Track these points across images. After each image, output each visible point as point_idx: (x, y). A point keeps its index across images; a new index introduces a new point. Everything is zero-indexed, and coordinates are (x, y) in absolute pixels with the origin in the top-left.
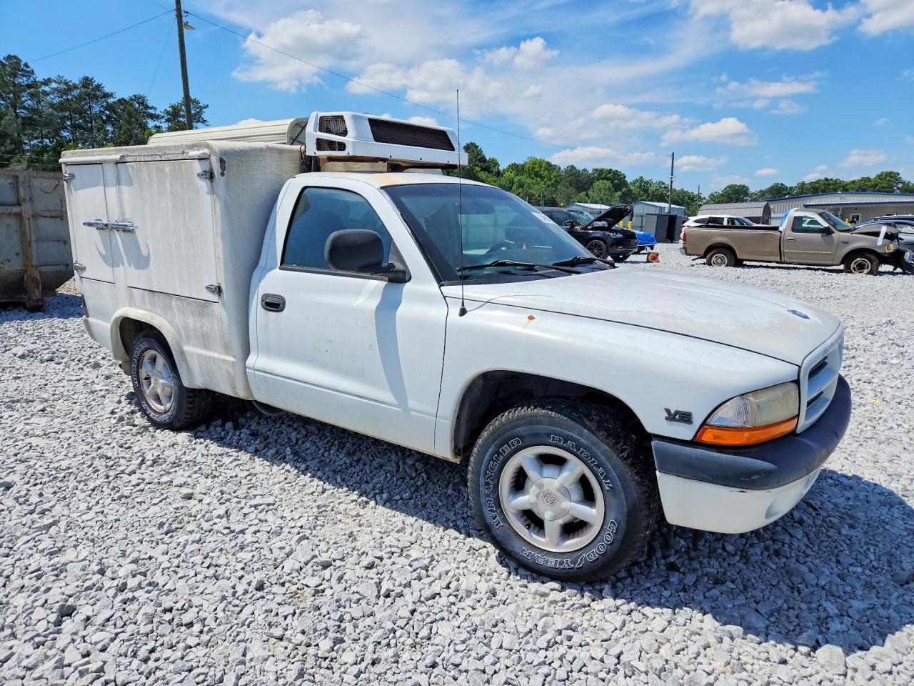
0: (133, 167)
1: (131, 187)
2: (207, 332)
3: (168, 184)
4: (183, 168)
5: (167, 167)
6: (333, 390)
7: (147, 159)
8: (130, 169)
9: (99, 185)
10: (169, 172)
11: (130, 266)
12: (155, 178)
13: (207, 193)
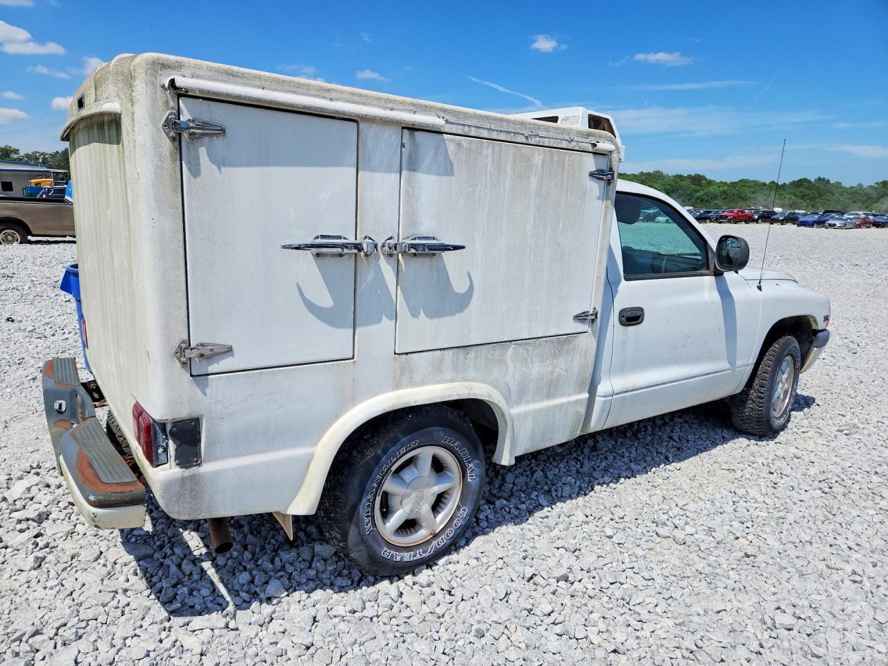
0: (459, 144)
1: (445, 179)
2: (560, 375)
3: (534, 181)
4: (566, 161)
5: (538, 156)
6: (687, 379)
7: (494, 135)
8: (451, 148)
9: (343, 165)
10: (540, 163)
11: (415, 314)
12: (509, 169)
13: (598, 198)
